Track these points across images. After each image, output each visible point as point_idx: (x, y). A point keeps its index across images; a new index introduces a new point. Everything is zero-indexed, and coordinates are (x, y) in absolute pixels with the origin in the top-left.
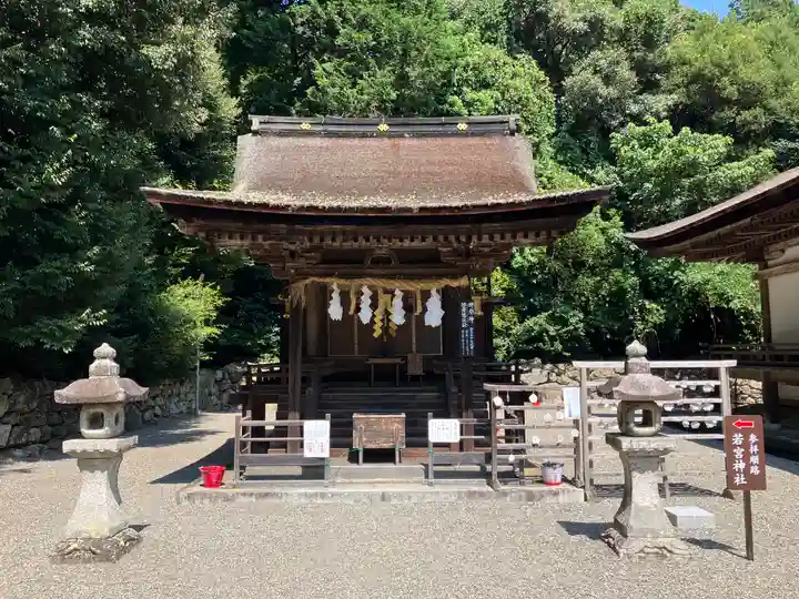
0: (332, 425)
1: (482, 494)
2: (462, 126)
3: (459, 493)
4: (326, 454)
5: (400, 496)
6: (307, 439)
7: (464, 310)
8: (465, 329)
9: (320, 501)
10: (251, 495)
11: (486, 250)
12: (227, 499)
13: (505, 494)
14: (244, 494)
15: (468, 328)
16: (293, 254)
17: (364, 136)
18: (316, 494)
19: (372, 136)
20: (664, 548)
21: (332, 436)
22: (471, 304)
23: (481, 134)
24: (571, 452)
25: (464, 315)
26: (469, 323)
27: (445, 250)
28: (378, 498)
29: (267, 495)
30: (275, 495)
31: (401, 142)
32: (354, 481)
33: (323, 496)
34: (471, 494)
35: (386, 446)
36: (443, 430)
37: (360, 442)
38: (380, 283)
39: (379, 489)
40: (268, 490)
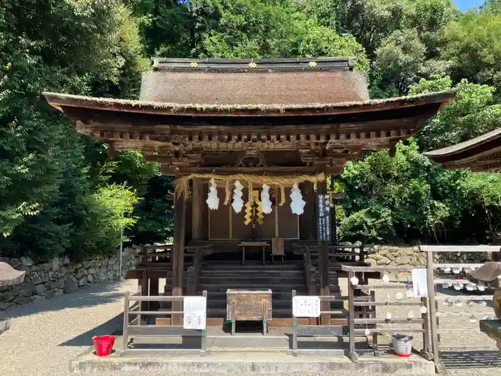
0: (209, 298)
1: (341, 366)
2: (312, 64)
3: (322, 364)
4: (203, 326)
5: (268, 366)
6: (186, 313)
7: (321, 201)
8: (322, 217)
9: (196, 370)
10: (136, 364)
11: (339, 151)
12: (115, 367)
13: (362, 365)
14: (129, 363)
15: (325, 217)
16: (177, 154)
17: (238, 71)
18: (193, 364)
19: (244, 72)
21: (209, 306)
22: (327, 197)
23: (327, 70)
24: (419, 326)
25: (321, 206)
26: (325, 212)
27: (303, 151)
28: (249, 369)
29: (149, 364)
30: (157, 364)
31: (266, 76)
32: (228, 349)
33: (199, 365)
34: (332, 366)
35: (255, 318)
36: (306, 306)
37: (233, 315)
38: (251, 179)
39: (250, 359)
40: (150, 359)
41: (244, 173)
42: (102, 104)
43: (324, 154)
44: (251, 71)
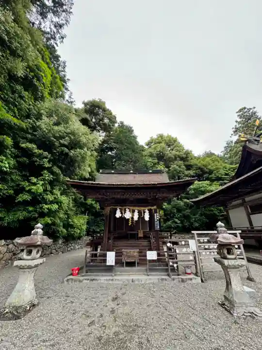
0: (116, 253)
1: (166, 280)
2: (150, 171)
3: (158, 279)
4: (114, 264)
5: (138, 280)
6: (108, 258)
8: (156, 222)
9: (111, 282)
10: (88, 280)
11: (161, 198)
12: (80, 281)
13: (174, 279)
14: (86, 279)
18: (110, 279)
20: (252, 313)
21: (116, 256)
22: (157, 214)
24: (193, 263)
25: (156, 217)
26: (157, 220)
27: (149, 198)
28: (131, 281)
29: (94, 279)
30: (96, 280)
31: (136, 175)
33: (112, 280)
34: (162, 279)
35: (133, 261)
36: (152, 255)
37: (125, 259)
38: (131, 208)
39: (131, 277)
40: (94, 278)
41: (129, 206)
42: (83, 183)
43: (156, 199)
44: (131, 173)
